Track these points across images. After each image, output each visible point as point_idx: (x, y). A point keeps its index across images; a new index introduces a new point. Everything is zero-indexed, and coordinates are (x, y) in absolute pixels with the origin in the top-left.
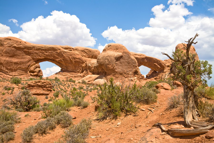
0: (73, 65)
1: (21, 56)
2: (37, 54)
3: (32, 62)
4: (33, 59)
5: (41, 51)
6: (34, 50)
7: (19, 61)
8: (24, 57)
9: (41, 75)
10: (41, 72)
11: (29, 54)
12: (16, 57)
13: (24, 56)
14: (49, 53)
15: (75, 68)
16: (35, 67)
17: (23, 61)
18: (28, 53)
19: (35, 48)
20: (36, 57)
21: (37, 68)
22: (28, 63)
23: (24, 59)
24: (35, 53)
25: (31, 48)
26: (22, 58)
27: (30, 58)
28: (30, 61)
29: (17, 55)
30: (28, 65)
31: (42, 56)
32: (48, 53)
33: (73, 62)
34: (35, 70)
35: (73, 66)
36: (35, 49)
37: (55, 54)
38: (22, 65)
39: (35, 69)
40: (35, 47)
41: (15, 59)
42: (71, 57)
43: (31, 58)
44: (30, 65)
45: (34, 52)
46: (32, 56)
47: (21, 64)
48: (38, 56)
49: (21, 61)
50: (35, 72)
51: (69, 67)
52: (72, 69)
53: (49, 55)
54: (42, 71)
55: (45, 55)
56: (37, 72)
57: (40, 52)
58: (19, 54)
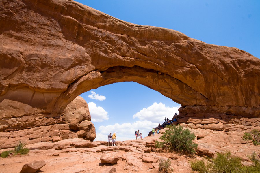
0: (238, 87)
1: (46, 34)
2: (112, 42)
3: (87, 69)
4: (96, 59)
5: (125, 36)
6: (104, 27)
7: (27, 53)
8: (55, 42)
9: (92, 135)
10: (93, 129)
11: (81, 38)
12: (15, 33)
13: (59, 38)
14: (154, 45)
15: (246, 99)
16: (82, 118)
17: (46, 56)
18: (79, 33)
19: (106, 22)
20: (106, 52)
21: (86, 121)
22: (72, 71)
23: (55, 52)
24: (107, 38)
25: (92, 19)
26: (44, 45)
27: (83, 53)
28: (80, 62)
29: (23, 27)
30: (69, 79)
31: (128, 54)
32: (151, 46)
33: (242, 75)
34: (80, 125)
35: (239, 94)
36: (108, 24)
37: (173, 49)
38: (36, 75)
39: (80, 122)
40: (106, 17)
41: (8, 40)
42: (228, 60)
43: (87, 55)
44: (77, 81)
45: (100, 34)
46: (93, 45)
47: (30, 69)
48: (113, 51)
49: (36, 55)
50: (81, 129)
51: (221, 98)
52: (235, 103)
53: (152, 52)
54: (94, 127)
55: (138, 50)
56: (85, 128)
57: (123, 39)
58: (34, 25)
